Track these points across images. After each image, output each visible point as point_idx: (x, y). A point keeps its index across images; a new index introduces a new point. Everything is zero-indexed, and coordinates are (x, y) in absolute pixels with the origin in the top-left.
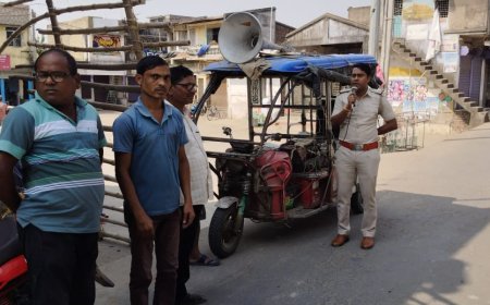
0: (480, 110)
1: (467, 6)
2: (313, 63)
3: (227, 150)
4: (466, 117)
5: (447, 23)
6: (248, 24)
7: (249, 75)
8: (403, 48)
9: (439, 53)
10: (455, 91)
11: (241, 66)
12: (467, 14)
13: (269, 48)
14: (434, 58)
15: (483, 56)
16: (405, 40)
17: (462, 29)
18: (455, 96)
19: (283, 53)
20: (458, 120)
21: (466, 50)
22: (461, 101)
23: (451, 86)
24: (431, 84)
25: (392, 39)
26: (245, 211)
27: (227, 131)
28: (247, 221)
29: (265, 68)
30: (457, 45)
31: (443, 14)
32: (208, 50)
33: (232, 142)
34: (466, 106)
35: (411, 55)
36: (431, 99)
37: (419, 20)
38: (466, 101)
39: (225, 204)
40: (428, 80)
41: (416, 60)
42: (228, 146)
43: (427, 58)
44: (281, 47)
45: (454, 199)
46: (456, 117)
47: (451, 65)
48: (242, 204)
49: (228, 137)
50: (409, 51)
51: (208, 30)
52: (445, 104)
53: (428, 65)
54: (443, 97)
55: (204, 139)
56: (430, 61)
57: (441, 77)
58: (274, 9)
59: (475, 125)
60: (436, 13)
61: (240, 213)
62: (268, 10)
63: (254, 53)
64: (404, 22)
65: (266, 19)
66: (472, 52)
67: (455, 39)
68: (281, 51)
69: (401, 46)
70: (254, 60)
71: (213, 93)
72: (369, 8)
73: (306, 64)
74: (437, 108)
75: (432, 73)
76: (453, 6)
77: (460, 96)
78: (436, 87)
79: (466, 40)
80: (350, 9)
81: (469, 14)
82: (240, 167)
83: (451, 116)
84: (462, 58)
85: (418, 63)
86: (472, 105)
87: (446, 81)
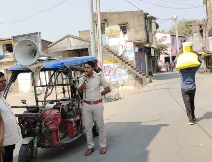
0: (147, 77)
1: (135, 28)
2: (67, 63)
3: (25, 112)
4: (141, 81)
5: (126, 37)
6: (30, 45)
7: (34, 71)
8: (108, 50)
9: (125, 52)
10: (135, 69)
11: (28, 67)
12: (135, 32)
13: (42, 56)
14: (123, 54)
15: (145, 51)
16: (108, 46)
17: (134, 39)
18: (135, 71)
19: (50, 59)
20: (138, 83)
21: (137, 49)
22: (138, 74)
23: (132, 67)
24: (123, 67)
25: (102, 46)
26: (38, 144)
27: (24, 102)
28: (39, 149)
29: (42, 67)
30: (133, 47)
31: (125, 32)
32: (4, 56)
33: (27, 107)
34: (140, 76)
35: (112, 53)
36: (124, 74)
37: (114, 36)
38: (140, 73)
39: (26, 141)
40: (122, 65)
41: (115, 55)
42: (25, 109)
43: (120, 54)
44: (48, 55)
45: (141, 122)
46: (137, 81)
47: (131, 56)
48: (36, 140)
49: (25, 105)
50: (111, 51)
51: (3, 46)
52: (131, 76)
53: (121, 58)
54: (129, 72)
55: (12, 107)
56: (121, 56)
57: (127, 63)
58: (40, 33)
59: (145, 85)
60: (121, 32)
61: (35, 145)
62: (36, 33)
63: (35, 60)
64: (107, 37)
65: (36, 39)
66: (140, 50)
67: (131, 45)
68: (49, 57)
69: (107, 49)
70: (36, 63)
71: (14, 82)
72: (89, 31)
73: (63, 64)
74: (127, 77)
75: (123, 61)
76: (129, 29)
77: (137, 71)
78: (125, 68)
79: (137, 45)
80: (80, 32)
81: (136, 32)
82: (33, 121)
83: (134, 81)
84: (136, 53)
85: (116, 57)
86: (143, 75)
87: (130, 65)
